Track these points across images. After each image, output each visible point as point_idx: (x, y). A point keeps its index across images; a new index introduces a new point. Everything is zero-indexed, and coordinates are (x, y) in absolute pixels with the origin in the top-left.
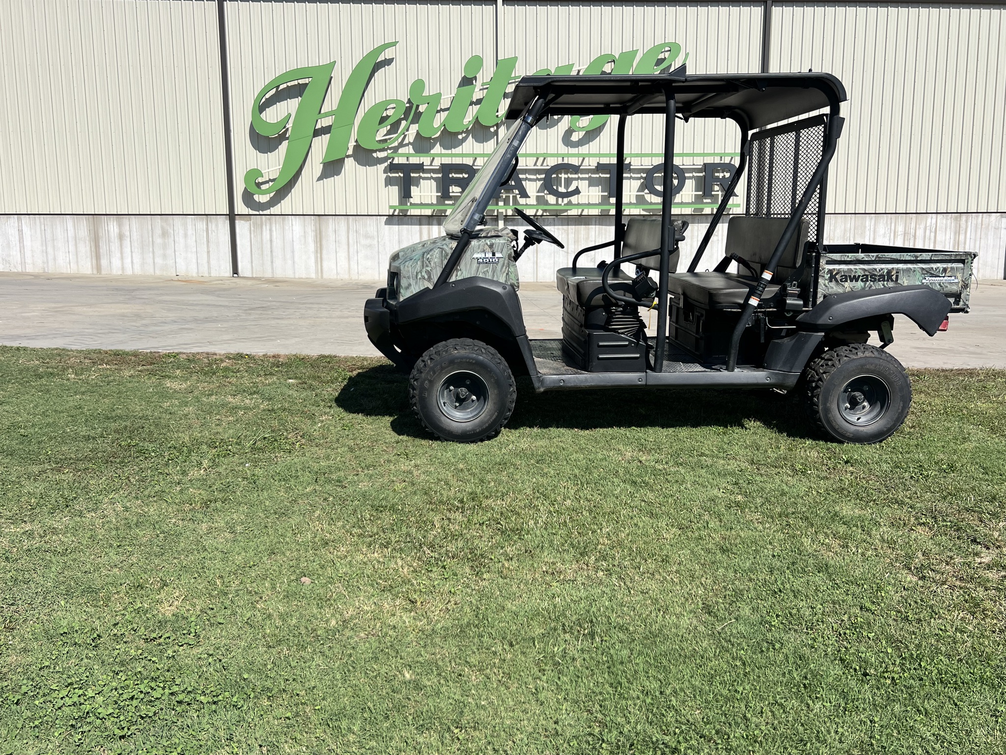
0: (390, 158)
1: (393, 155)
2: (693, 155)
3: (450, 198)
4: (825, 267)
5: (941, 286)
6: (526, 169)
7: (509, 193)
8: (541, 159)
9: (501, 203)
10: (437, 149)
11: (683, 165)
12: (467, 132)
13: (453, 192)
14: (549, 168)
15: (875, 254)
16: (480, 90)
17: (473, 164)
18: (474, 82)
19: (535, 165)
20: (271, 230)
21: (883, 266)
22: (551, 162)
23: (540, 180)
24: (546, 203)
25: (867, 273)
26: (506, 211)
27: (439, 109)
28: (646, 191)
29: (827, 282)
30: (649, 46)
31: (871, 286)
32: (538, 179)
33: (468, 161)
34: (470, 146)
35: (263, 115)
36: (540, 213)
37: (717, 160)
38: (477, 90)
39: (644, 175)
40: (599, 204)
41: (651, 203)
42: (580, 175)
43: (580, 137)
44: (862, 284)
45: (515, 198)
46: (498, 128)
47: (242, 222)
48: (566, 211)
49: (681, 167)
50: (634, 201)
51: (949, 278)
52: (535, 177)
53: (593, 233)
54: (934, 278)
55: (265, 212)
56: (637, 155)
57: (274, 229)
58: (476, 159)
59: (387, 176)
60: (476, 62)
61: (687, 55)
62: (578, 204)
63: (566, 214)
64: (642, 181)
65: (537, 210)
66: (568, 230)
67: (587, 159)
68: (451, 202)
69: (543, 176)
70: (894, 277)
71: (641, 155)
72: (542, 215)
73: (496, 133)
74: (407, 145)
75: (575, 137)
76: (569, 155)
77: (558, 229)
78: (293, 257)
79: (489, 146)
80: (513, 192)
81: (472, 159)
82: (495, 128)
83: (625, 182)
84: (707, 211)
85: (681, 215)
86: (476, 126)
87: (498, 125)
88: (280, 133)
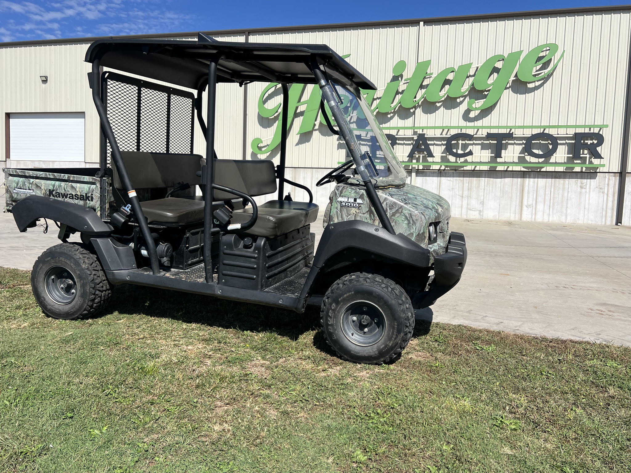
2: (567, 127)
3: (377, 158)
6: (434, 138)
7: (420, 153)
8: (446, 130)
9: (414, 161)
11: (558, 134)
12: (394, 113)
13: (379, 155)
14: (450, 136)
16: (404, 84)
17: (397, 135)
18: (400, 79)
19: (441, 134)
22: (453, 132)
24: (448, 161)
26: (418, 166)
27: (375, 97)
28: (526, 154)
30: (533, 46)
32: (443, 144)
33: (394, 132)
34: (396, 122)
35: (266, 106)
36: (443, 168)
37: (587, 131)
39: (525, 142)
40: (489, 162)
41: (530, 163)
42: (474, 141)
43: (476, 115)
45: (424, 157)
46: (415, 110)
48: (463, 167)
49: (555, 136)
50: (516, 161)
52: (440, 143)
53: (483, 183)
56: (519, 127)
58: (399, 131)
59: (339, 143)
60: (402, 65)
61: (564, 50)
62: (472, 162)
63: (462, 169)
64: (523, 146)
65: (441, 166)
66: (463, 181)
67: (480, 130)
68: (378, 161)
69: (445, 142)
71: (523, 127)
72: (444, 170)
73: (414, 113)
74: (353, 123)
75: (472, 115)
76: (466, 127)
77: (456, 180)
79: (409, 122)
80: (424, 153)
81: (396, 131)
82: (414, 109)
83: (510, 147)
84: (577, 169)
85: (555, 172)
86: (401, 108)
87: (415, 107)
88: (275, 115)
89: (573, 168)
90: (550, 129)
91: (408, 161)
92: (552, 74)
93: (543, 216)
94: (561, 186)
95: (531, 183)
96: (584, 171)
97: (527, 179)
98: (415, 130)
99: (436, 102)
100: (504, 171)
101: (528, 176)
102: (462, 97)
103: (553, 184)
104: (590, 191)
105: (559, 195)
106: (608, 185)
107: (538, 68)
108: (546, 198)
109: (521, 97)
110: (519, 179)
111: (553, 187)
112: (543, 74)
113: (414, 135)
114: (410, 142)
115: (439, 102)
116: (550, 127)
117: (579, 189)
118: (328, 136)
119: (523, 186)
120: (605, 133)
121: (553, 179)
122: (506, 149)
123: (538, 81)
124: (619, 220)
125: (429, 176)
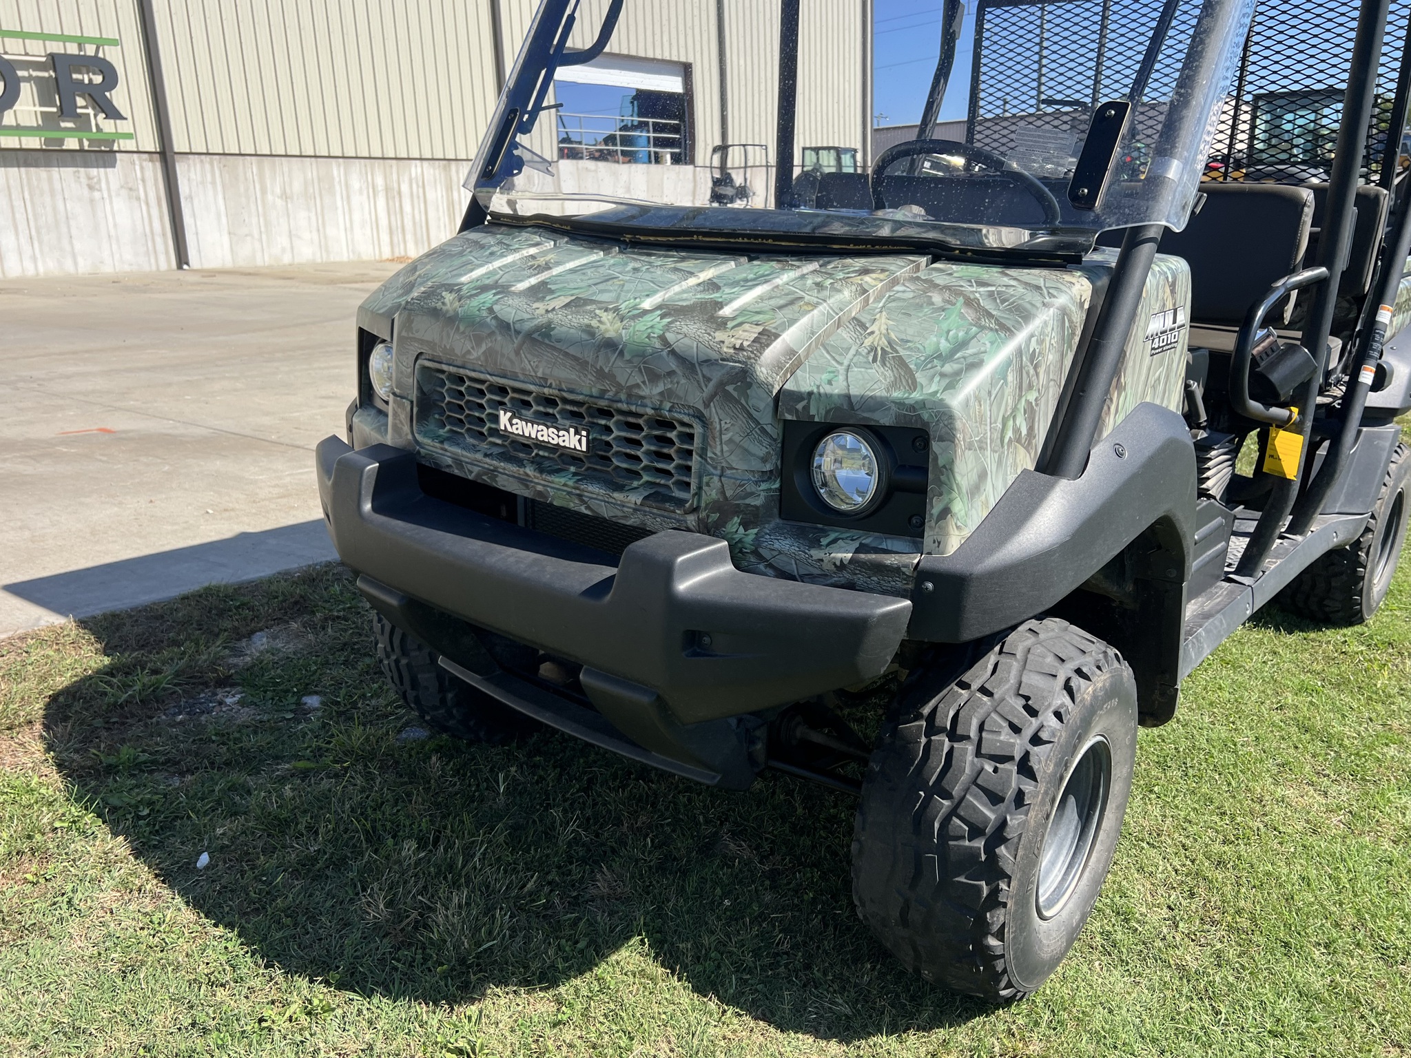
84: (71, 143)
85: (21, 150)
89: (61, 141)
93: (21, 261)
94: (46, 187)
96: (86, 148)
103: (25, 182)
104: (110, 196)
105: (45, 208)
106: (143, 180)
108: (18, 216)
111: (26, 189)
117: (86, 191)
120: (111, 55)
121: (23, 169)
124: (182, 258)
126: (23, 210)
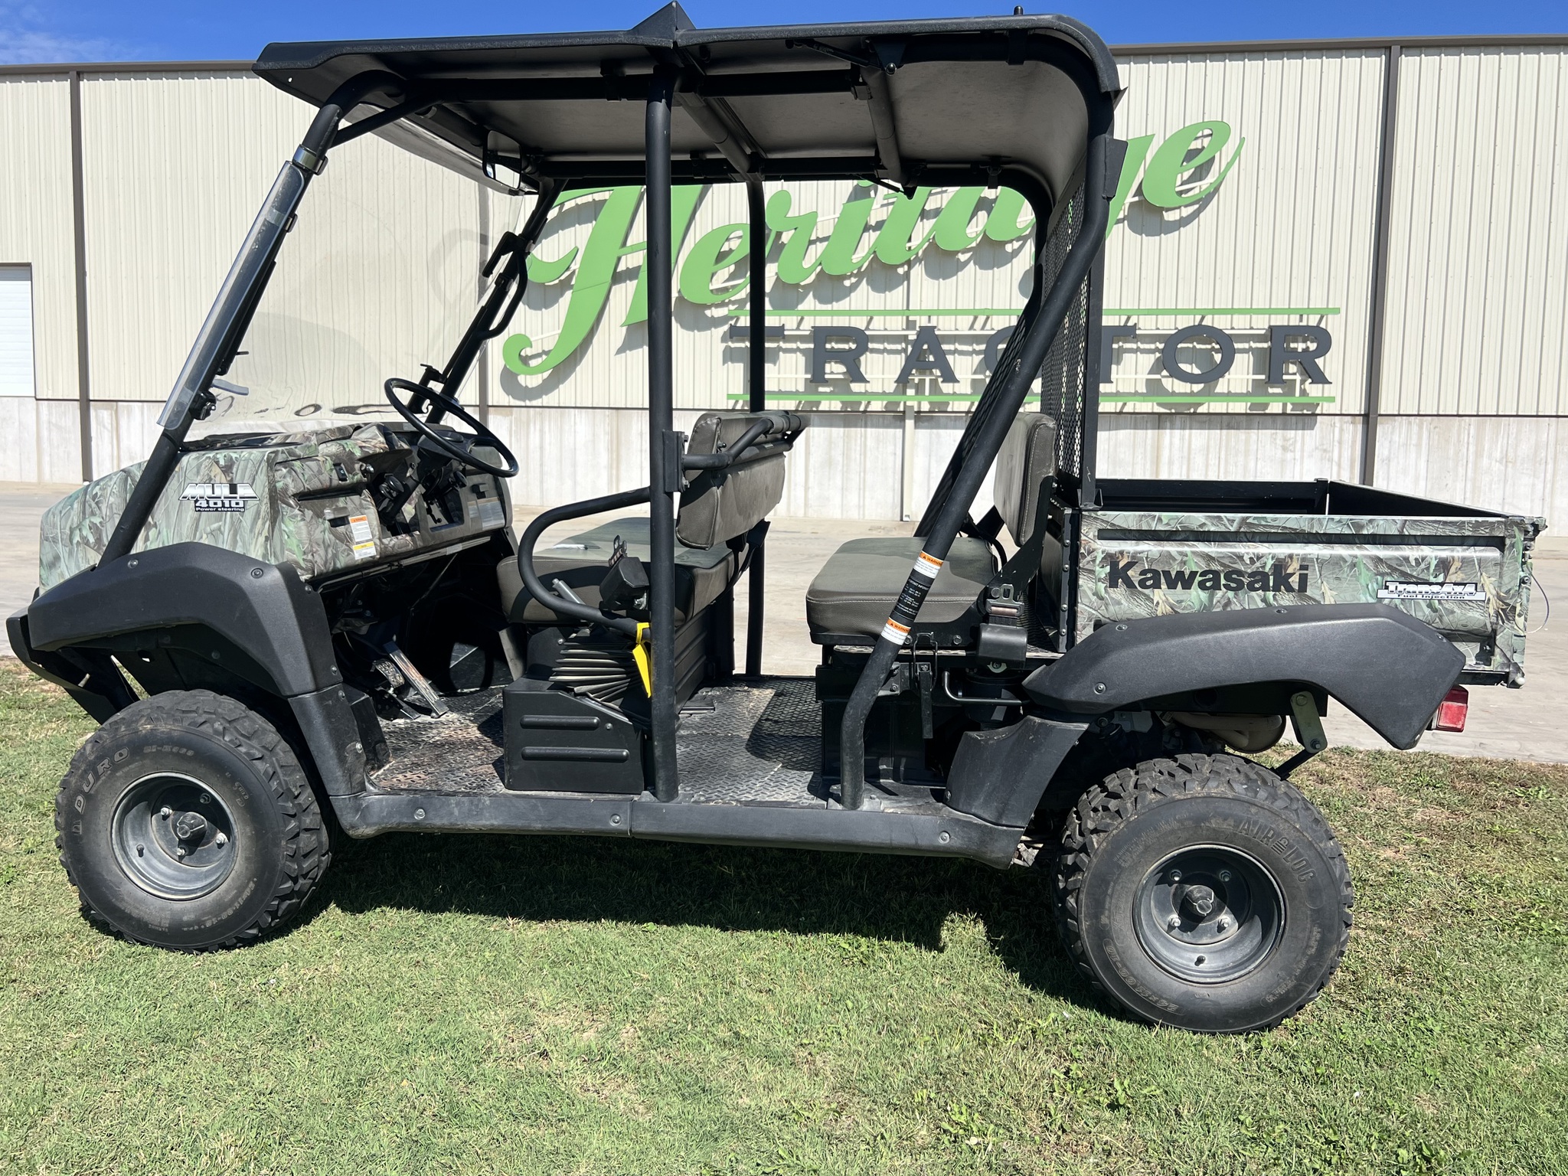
0: (732, 318)
1: (737, 313)
2: (1251, 311)
3: (826, 382)
4: (1095, 546)
5: (1435, 610)
6: (955, 336)
7: (924, 374)
8: (981, 319)
10: (809, 303)
11: (1232, 328)
12: (860, 275)
13: (832, 373)
14: (993, 332)
15: (1238, 516)
17: (867, 328)
19: (972, 328)
20: (542, 431)
21: (1263, 549)
22: (999, 323)
23: (978, 353)
25: (1215, 567)
26: (920, 404)
27: (813, 237)
28: (1165, 373)
29: (1102, 586)
30: (1175, 126)
31: (1229, 603)
32: (975, 352)
33: (859, 323)
34: (863, 297)
35: (537, 253)
37: (1294, 321)
38: (876, 205)
39: (1161, 346)
41: (1174, 394)
44: (1204, 595)
45: (934, 383)
46: (909, 269)
47: (499, 417)
49: (1227, 332)
50: (1142, 389)
51: (1458, 589)
52: (969, 348)
54: (1411, 588)
55: (535, 403)
56: (1149, 312)
57: (546, 429)
58: (871, 318)
59: (727, 348)
61: (1242, 140)
64: (1158, 355)
68: (827, 389)
69: (983, 347)
70: (1294, 581)
71: (1157, 312)
73: (907, 276)
78: (574, 474)
79: (895, 298)
80: (931, 373)
81: (865, 319)
82: (906, 267)
83: (1127, 358)
84: (1275, 408)
85: (1227, 414)
86: (874, 265)
87: (910, 264)
88: (562, 278)
89: (1266, 406)
90: (1216, 317)
91: (896, 392)
92: (1217, 190)
94: (1242, 447)
95: (1176, 441)
96: (1289, 411)
97: (1168, 431)
98: (911, 318)
99: (957, 252)
100: (1115, 413)
101: (1168, 424)
102: (1018, 239)
103: (1224, 443)
104: (1302, 457)
106: (1340, 442)
107: (1186, 175)
109: (1150, 242)
110: (1150, 432)
111: (1223, 449)
112: (1197, 191)
113: (908, 328)
114: (898, 347)
115: (964, 251)
116: (1215, 311)
117: (1280, 451)
118: (699, 330)
119: (1158, 449)
120: (1333, 326)
121: (1224, 432)
122: (1118, 363)
123: (1186, 206)
125: (946, 427)
126: (1216, 469)
